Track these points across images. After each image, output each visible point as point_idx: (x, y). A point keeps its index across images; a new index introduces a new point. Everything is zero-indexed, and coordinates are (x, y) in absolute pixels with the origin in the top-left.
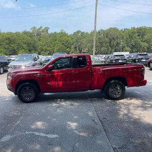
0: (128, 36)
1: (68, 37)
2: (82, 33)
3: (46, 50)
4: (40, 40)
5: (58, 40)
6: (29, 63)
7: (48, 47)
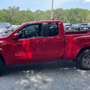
0: (68, 14)
1: (32, 13)
2: (41, 11)
3: (18, 22)
4: (14, 15)
5: (25, 15)
6: (2, 30)
7: (19, 20)
